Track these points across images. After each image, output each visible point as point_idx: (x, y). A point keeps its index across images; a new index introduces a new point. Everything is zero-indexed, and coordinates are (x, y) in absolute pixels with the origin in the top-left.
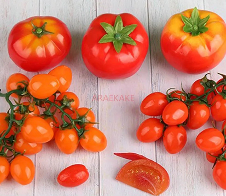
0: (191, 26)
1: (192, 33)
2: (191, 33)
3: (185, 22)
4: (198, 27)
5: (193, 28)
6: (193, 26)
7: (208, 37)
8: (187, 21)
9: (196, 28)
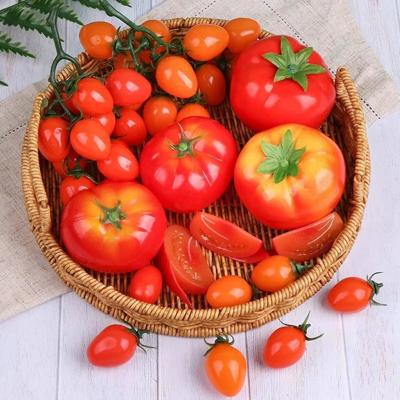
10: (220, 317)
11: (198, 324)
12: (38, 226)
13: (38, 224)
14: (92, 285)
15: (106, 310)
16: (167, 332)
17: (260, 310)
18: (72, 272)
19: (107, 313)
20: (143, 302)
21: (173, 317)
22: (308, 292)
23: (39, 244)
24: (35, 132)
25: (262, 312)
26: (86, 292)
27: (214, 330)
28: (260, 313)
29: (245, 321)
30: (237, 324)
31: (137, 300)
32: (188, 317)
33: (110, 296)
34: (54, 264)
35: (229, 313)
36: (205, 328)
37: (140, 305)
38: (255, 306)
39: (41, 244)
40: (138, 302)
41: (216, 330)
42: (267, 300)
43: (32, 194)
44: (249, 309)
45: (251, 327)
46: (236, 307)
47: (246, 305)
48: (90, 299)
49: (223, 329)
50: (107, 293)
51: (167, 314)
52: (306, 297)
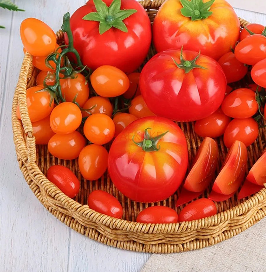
0: (191, 10)
1: (192, 18)
2: (190, 18)
3: (184, 5)
4: (200, 12)
5: (194, 13)
6: (193, 10)
7: (212, 23)
8: (187, 4)
9: (197, 13)
10: (180, 229)
11: (161, 240)
12: (25, 158)
13: (26, 157)
14: (70, 204)
15: (82, 230)
16: (134, 249)
17: (214, 226)
18: (53, 195)
19: (83, 233)
20: (113, 218)
21: (139, 231)
22: (257, 215)
23: (26, 178)
24: (24, 79)
25: (216, 227)
26: (65, 216)
27: (175, 246)
28: (214, 228)
29: (202, 237)
30: (195, 241)
31: (108, 216)
32: (152, 229)
33: (86, 213)
34: (39, 194)
35: (188, 226)
36: (167, 244)
37: (111, 219)
38: (210, 220)
39: (28, 178)
40: (109, 217)
41: (177, 247)
42: (220, 216)
43: (21, 134)
44: (205, 223)
45: (208, 244)
46: (194, 221)
47: (202, 220)
48: (68, 222)
49: (183, 245)
50: (83, 210)
51: (134, 227)
52: (254, 220)
